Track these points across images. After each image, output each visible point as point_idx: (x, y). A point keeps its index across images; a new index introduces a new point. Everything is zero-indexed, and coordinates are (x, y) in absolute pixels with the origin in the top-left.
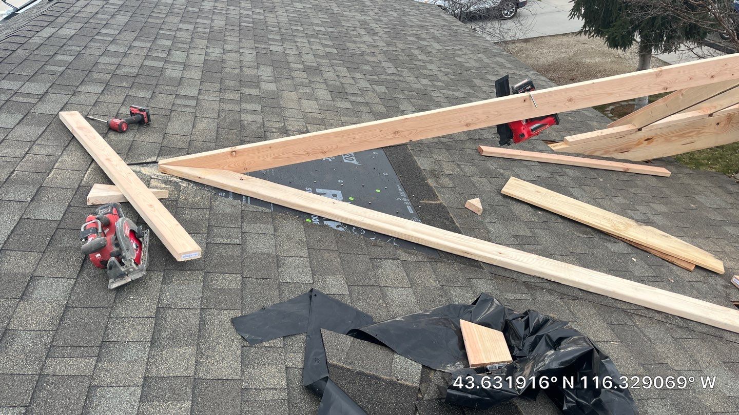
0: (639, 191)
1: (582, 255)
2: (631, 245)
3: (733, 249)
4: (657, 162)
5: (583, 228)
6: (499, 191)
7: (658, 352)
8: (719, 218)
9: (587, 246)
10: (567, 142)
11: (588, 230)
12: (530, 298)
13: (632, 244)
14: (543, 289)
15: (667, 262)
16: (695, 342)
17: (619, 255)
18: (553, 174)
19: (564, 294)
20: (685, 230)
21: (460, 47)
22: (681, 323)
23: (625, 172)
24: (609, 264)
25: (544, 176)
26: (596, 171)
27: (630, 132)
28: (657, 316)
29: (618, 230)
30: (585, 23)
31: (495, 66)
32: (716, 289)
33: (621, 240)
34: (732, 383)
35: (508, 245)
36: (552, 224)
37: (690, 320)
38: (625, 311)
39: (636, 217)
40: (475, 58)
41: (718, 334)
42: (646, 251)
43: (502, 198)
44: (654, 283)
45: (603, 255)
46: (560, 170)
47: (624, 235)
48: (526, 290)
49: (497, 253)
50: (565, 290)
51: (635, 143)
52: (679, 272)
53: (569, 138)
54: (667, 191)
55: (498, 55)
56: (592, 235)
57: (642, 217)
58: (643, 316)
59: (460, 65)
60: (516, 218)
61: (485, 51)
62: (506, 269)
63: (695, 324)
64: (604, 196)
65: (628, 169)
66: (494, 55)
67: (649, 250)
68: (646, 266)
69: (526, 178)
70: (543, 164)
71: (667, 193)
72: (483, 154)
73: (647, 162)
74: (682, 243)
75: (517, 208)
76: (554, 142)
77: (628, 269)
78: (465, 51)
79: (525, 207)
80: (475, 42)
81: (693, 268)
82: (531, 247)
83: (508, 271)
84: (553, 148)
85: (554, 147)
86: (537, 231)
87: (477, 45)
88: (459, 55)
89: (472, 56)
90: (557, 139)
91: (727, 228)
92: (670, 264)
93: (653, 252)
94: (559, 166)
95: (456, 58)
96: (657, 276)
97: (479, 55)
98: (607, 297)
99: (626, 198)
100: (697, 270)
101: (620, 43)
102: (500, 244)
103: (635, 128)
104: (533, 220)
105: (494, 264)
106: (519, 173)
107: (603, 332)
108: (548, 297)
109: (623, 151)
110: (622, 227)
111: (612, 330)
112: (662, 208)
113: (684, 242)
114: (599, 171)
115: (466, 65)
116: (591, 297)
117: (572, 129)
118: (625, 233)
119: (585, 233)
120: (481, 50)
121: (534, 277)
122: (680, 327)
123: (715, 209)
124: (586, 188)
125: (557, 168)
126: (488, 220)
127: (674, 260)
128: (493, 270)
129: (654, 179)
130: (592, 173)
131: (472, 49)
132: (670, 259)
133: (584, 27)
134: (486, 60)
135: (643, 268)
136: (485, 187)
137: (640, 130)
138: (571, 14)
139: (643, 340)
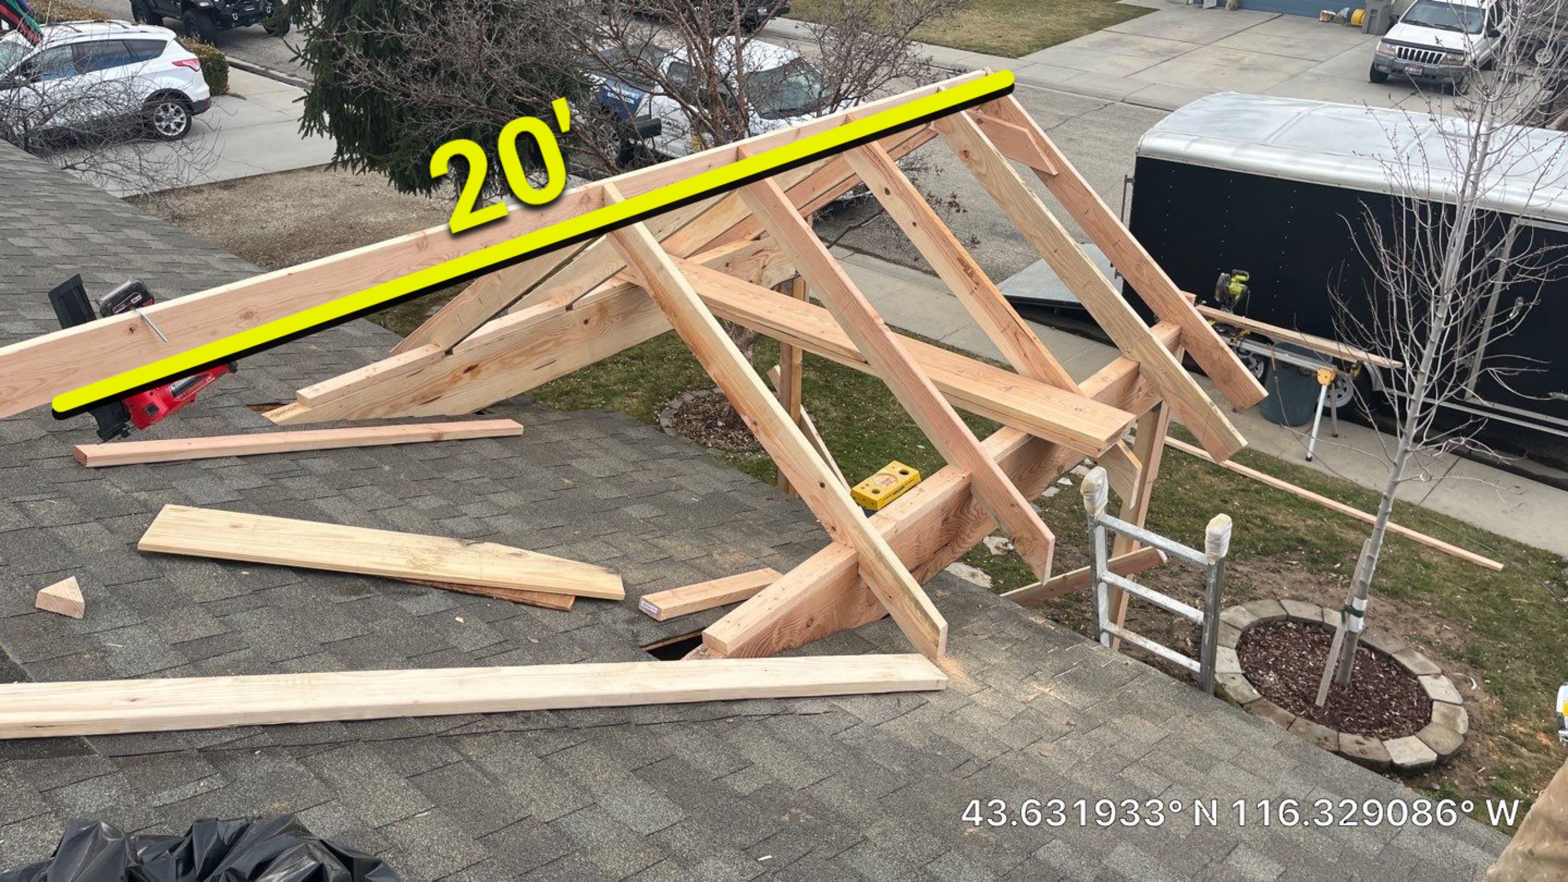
0: (467, 475)
1: (347, 643)
2: (452, 591)
3: (640, 547)
4: (501, 408)
5: (348, 583)
6: (133, 546)
7: (511, 798)
8: (615, 493)
9: (359, 619)
10: (304, 401)
11: (360, 582)
12: (218, 783)
13: (455, 588)
14: (253, 751)
15: (523, 607)
16: (580, 751)
17: (426, 620)
18: (275, 477)
19: (305, 746)
20: (556, 531)
21: (22, 211)
22: (554, 721)
23: (437, 441)
24: (408, 645)
25: (253, 485)
26: (375, 451)
27: (432, 361)
28: (509, 724)
29: (422, 567)
30: (338, 143)
31: (121, 249)
32: (614, 633)
33: (432, 586)
34: (651, 805)
35: (160, 673)
36: (276, 592)
37: (570, 709)
38: (444, 737)
39: (462, 530)
40: (66, 235)
41: (621, 718)
42: (483, 596)
43: (141, 562)
44: (501, 657)
45: (395, 629)
46: (293, 465)
47: (435, 573)
48: (209, 769)
49: (124, 703)
50: (310, 736)
51: (447, 380)
52: (548, 619)
53: (307, 392)
54: (519, 464)
55: (131, 224)
56: (369, 592)
57: (475, 527)
58: (480, 734)
59: (25, 254)
60: (183, 601)
61: (94, 216)
62: (154, 735)
63: (579, 713)
64: (395, 502)
65: (440, 434)
66: (118, 226)
67: (488, 591)
68: (484, 626)
69: (208, 500)
70: (251, 460)
71: (520, 466)
72: (88, 465)
73: (480, 414)
74: (548, 560)
75: (183, 576)
76: (277, 404)
77: (447, 643)
78: (37, 221)
79: (206, 569)
80: (65, 198)
81: (572, 602)
82: (222, 661)
83: (160, 737)
84: (275, 420)
85: (275, 416)
86: (239, 617)
87: (72, 205)
88: (20, 233)
89: (57, 231)
90: (283, 397)
91: (629, 510)
92: (531, 608)
93: (495, 593)
94: (291, 457)
95: (10, 240)
96: (506, 641)
97: (76, 228)
98: (404, 719)
99: (439, 494)
100: (579, 604)
101: (417, 182)
102: (138, 677)
103: (439, 350)
104: (228, 594)
105: (121, 731)
106: (190, 492)
107: (398, 799)
108: (266, 766)
109: (427, 400)
110: (429, 558)
111: (418, 787)
112: (513, 500)
113: (552, 558)
114: (383, 451)
115: (40, 253)
116: (369, 732)
117: (317, 371)
118: (437, 570)
119: (354, 591)
120: (81, 214)
121: (230, 729)
122: (552, 730)
123: (607, 479)
124: (355, 492)
125: (285, 461)
126: (105, 625)
127: (535, 598)
128: (120, 747)
129: (495, 444)
130: (367, 458)
131: (58, 214)
132: (527, 597)
133: (340, 152)
134: (97, 238)
135: (479, 631)
136: (95, 545)
137: (449, 352)
138: (303, 127)
139: (482, 783)
